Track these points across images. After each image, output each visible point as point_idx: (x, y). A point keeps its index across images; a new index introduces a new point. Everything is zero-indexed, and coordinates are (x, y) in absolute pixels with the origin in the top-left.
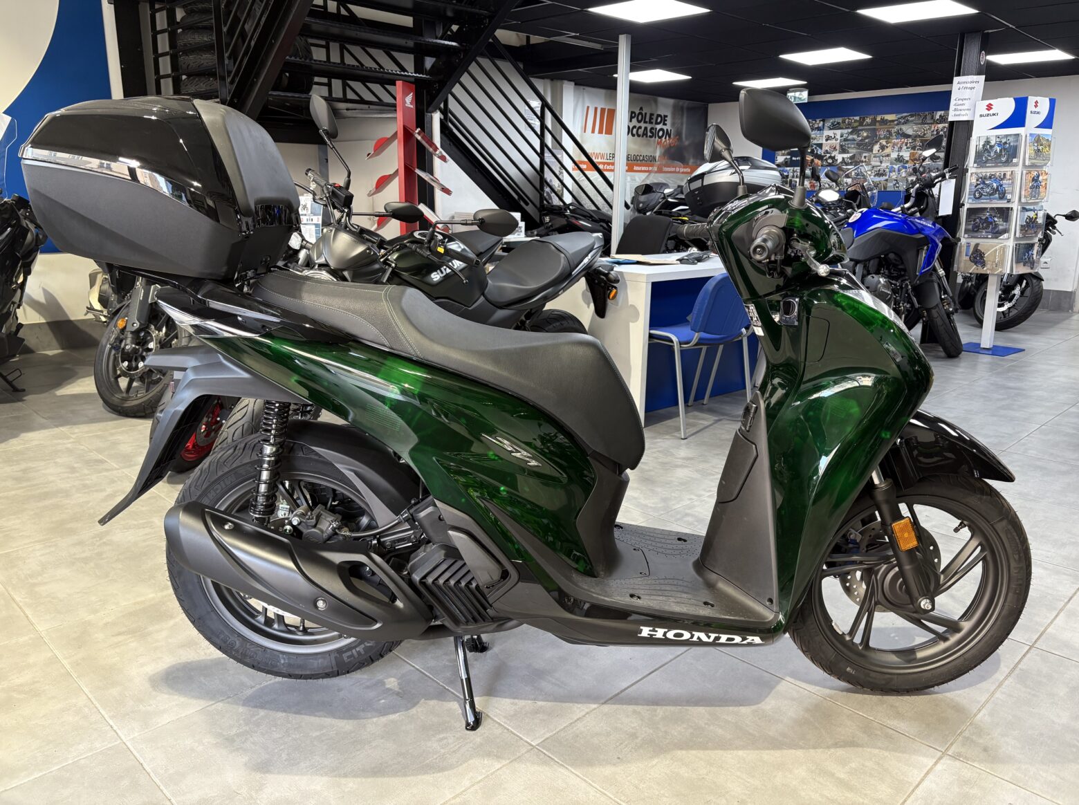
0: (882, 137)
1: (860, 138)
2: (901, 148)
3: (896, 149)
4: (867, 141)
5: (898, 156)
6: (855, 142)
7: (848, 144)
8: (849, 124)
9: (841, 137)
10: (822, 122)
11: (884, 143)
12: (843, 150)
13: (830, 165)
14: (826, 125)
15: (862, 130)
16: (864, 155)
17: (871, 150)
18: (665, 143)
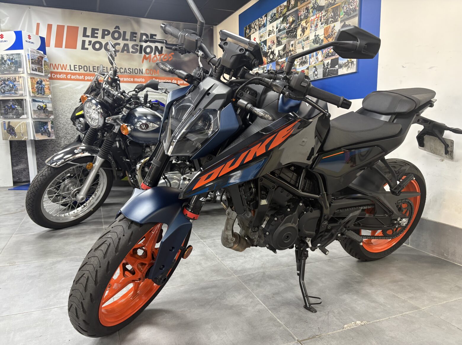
0: (302, 17)
1: (288, 25)
2: (317, 25)
3: (313, 28)
4: (292, 26)
5: (315, 35)
6: (285, 31)
7: (281, 35)
8: (281, 13)
9: (277, 28)
10: (265, 18)
11: (304, 25)
12: (279, 43)
13: (272, 61)
14: (268, 19)
15: (288, 16)
16: (292, 42)
17: (295, 36)
18: (155, 58)
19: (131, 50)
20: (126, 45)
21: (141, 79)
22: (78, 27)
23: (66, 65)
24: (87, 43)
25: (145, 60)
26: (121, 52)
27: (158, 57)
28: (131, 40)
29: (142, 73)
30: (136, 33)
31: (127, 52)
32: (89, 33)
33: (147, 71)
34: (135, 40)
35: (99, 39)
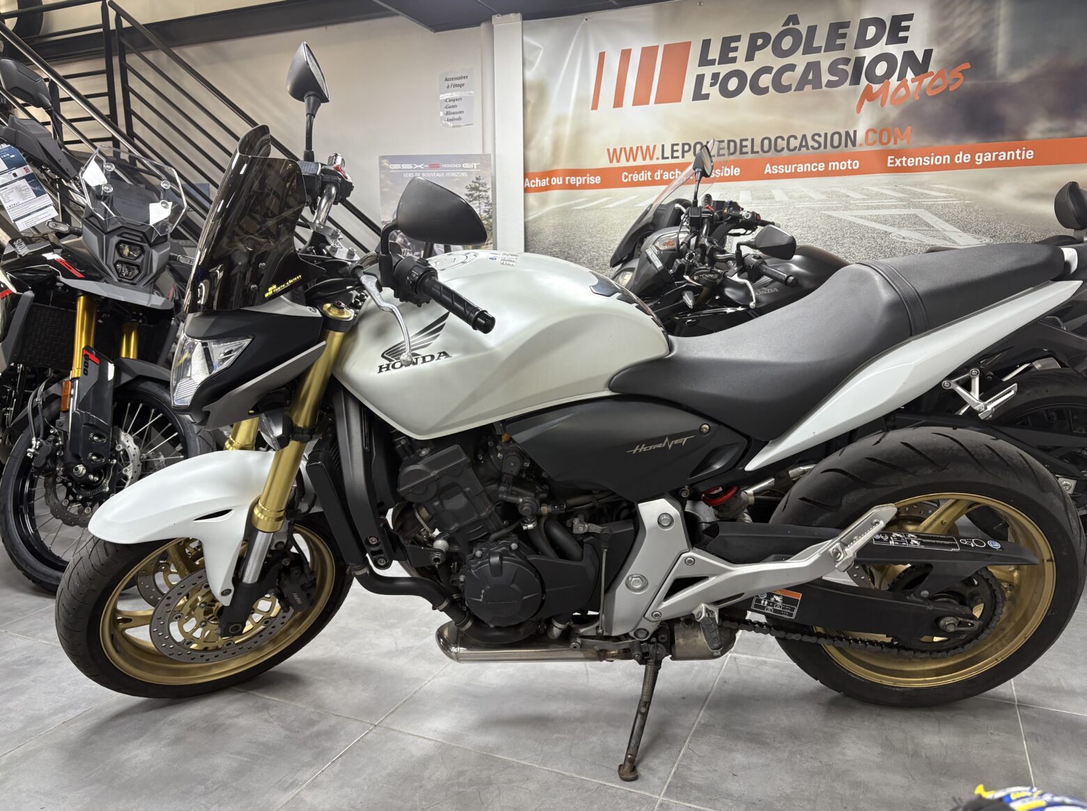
18: (903, 91)
19: (826, 77)
20: (813, 67)
21: (849, 162)
22: (690, 42)
23: (655, 147)
24: (707, 80)
25: (866, 101)
26: (795, 91)
27: (912, 86)
28: (830, 47)
29: (854, 144)
30: (846, 25)
31: (813, 88)
32: (714, 53)
33: (871, 134)
34: (842, 47)
35: (740, 65)
